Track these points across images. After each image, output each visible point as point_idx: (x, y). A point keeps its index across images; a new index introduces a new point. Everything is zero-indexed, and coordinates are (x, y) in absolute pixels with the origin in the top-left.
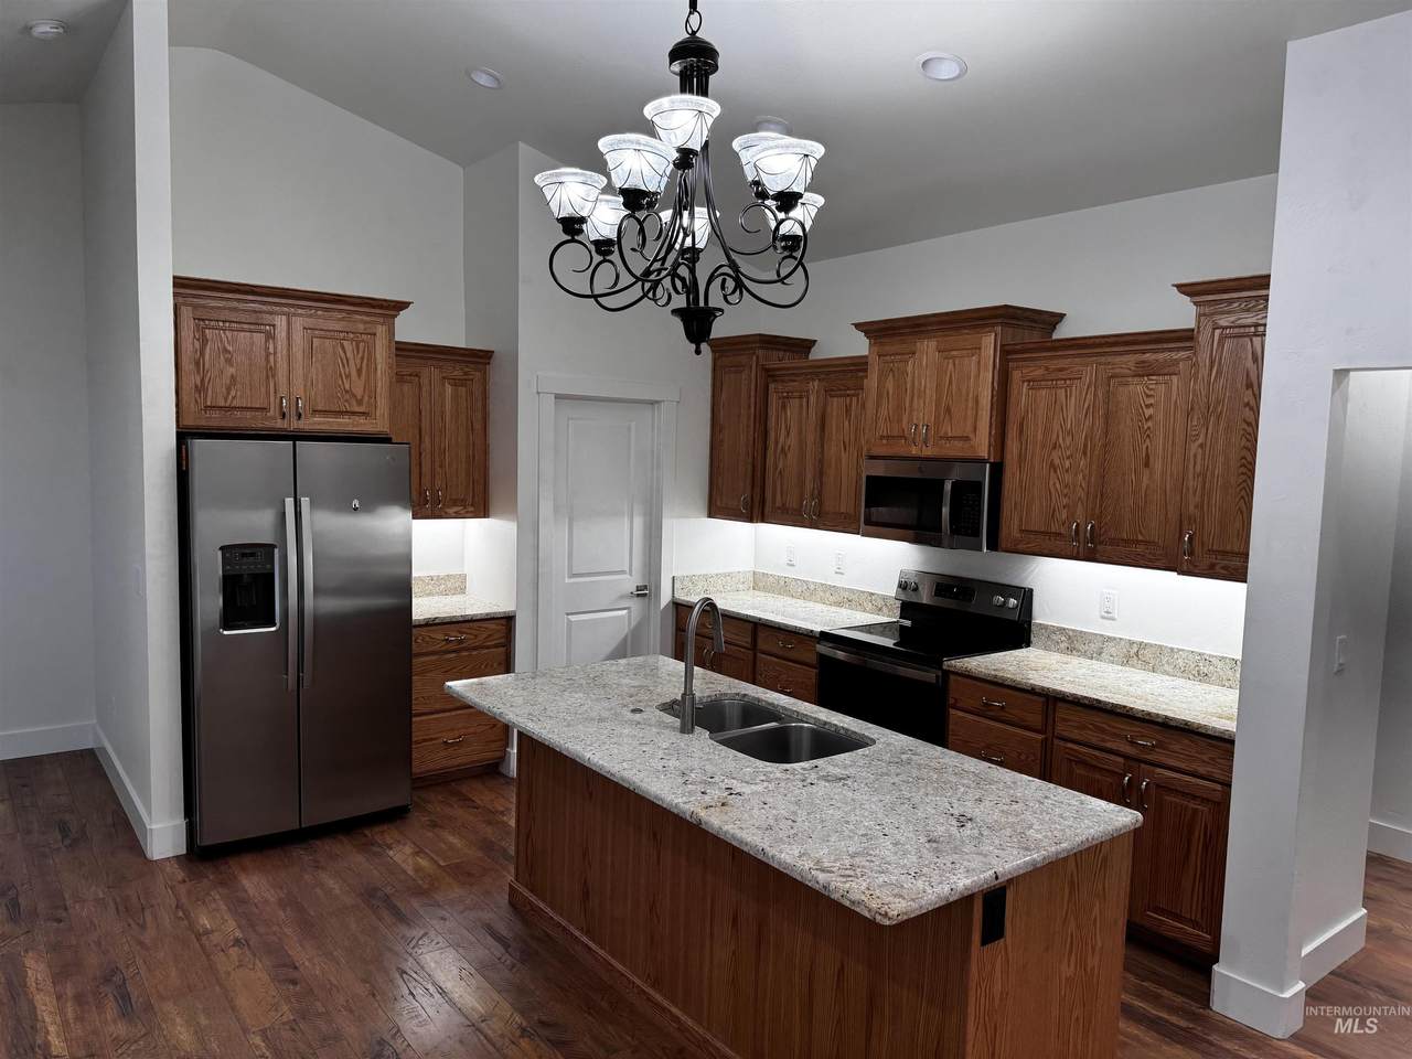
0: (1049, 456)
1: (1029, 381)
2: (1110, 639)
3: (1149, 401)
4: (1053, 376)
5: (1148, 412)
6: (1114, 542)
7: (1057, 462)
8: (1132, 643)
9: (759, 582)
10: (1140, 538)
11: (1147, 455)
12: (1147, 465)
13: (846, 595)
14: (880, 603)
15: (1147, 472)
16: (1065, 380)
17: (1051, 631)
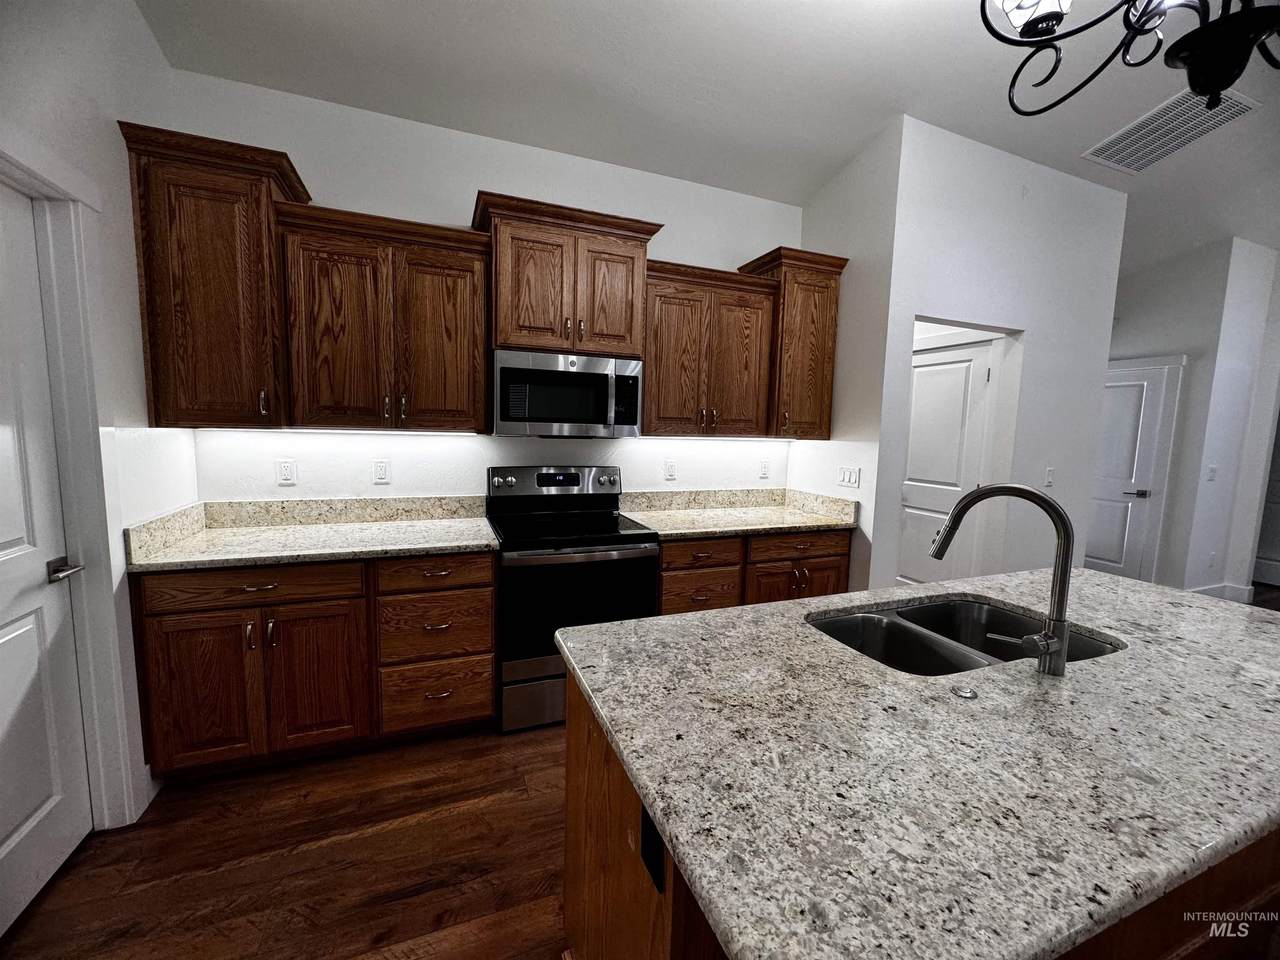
0: (680, 359)
1: (661, 296)
2: (677, 493)
3: (747, 325)
4: (680, 296)
5: (747, 332)
6: (725, 422)
7: (686, 363)
8: (691, 493)
9: (213, 517)
10: (743, 418)
11: (747, 362)
12: (746, 368)
13: (402, 506)
14: (454, 506)
15: (746, 373)
16: (689, 300)
17: (634, 496)
